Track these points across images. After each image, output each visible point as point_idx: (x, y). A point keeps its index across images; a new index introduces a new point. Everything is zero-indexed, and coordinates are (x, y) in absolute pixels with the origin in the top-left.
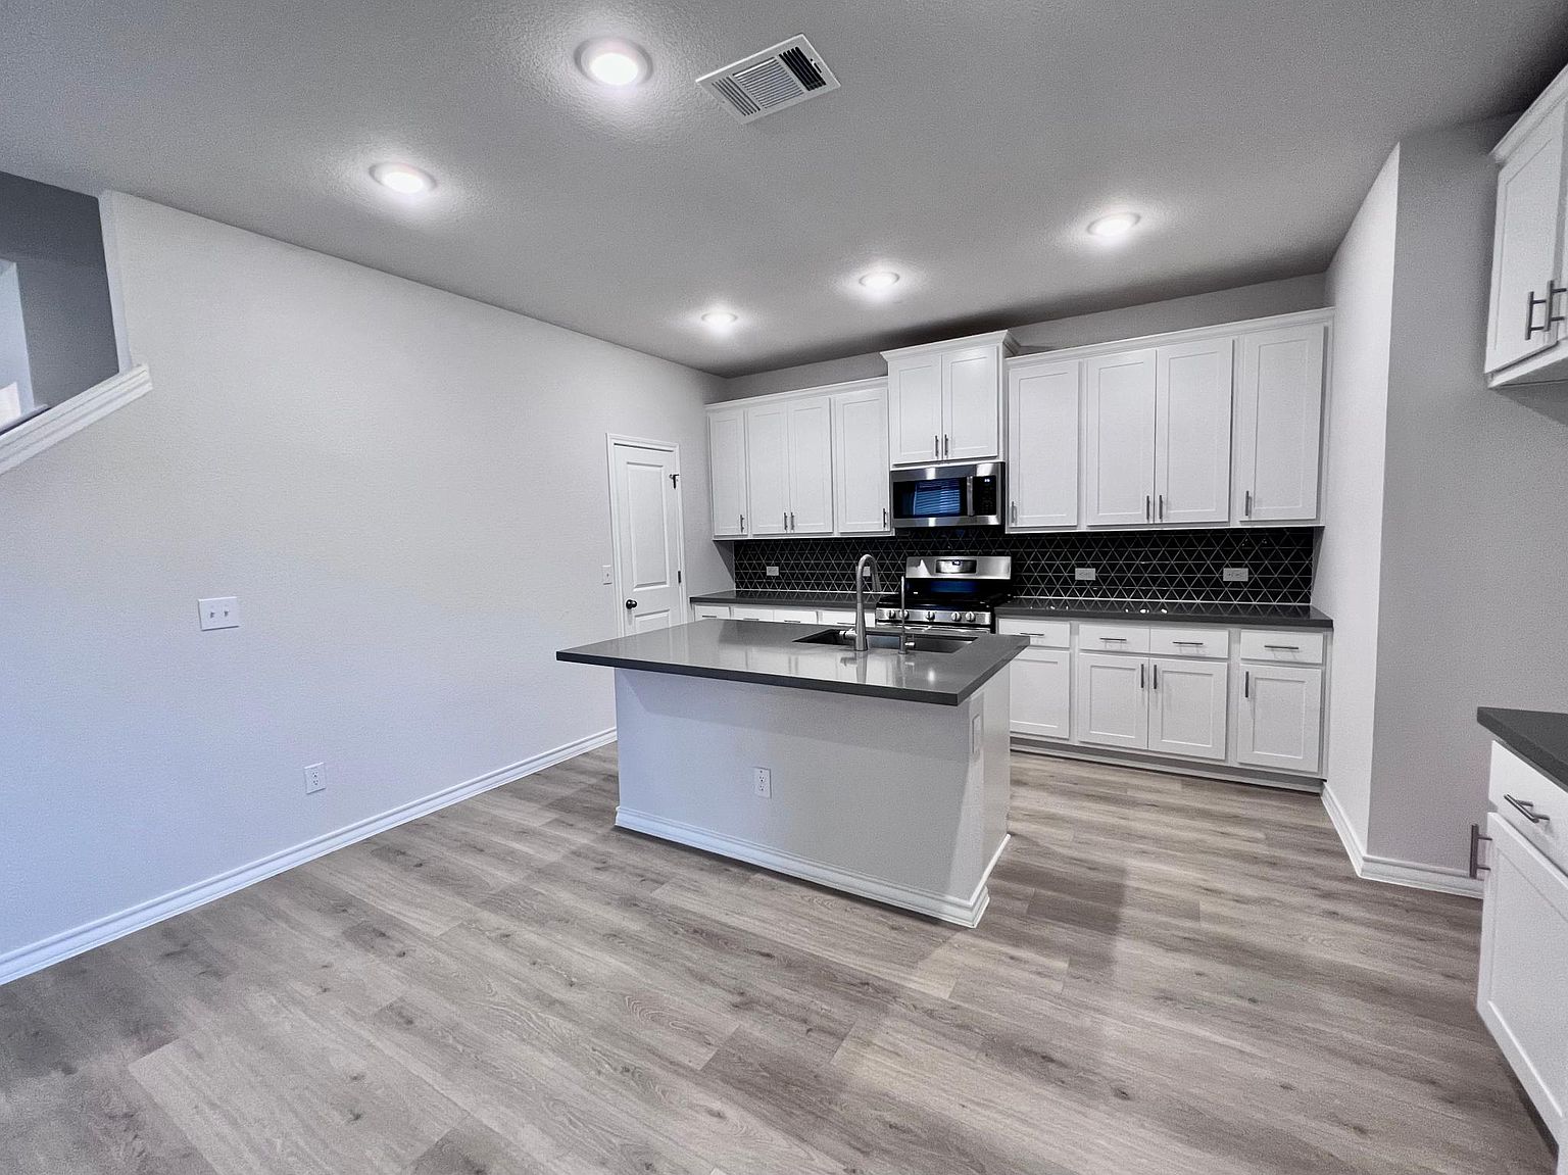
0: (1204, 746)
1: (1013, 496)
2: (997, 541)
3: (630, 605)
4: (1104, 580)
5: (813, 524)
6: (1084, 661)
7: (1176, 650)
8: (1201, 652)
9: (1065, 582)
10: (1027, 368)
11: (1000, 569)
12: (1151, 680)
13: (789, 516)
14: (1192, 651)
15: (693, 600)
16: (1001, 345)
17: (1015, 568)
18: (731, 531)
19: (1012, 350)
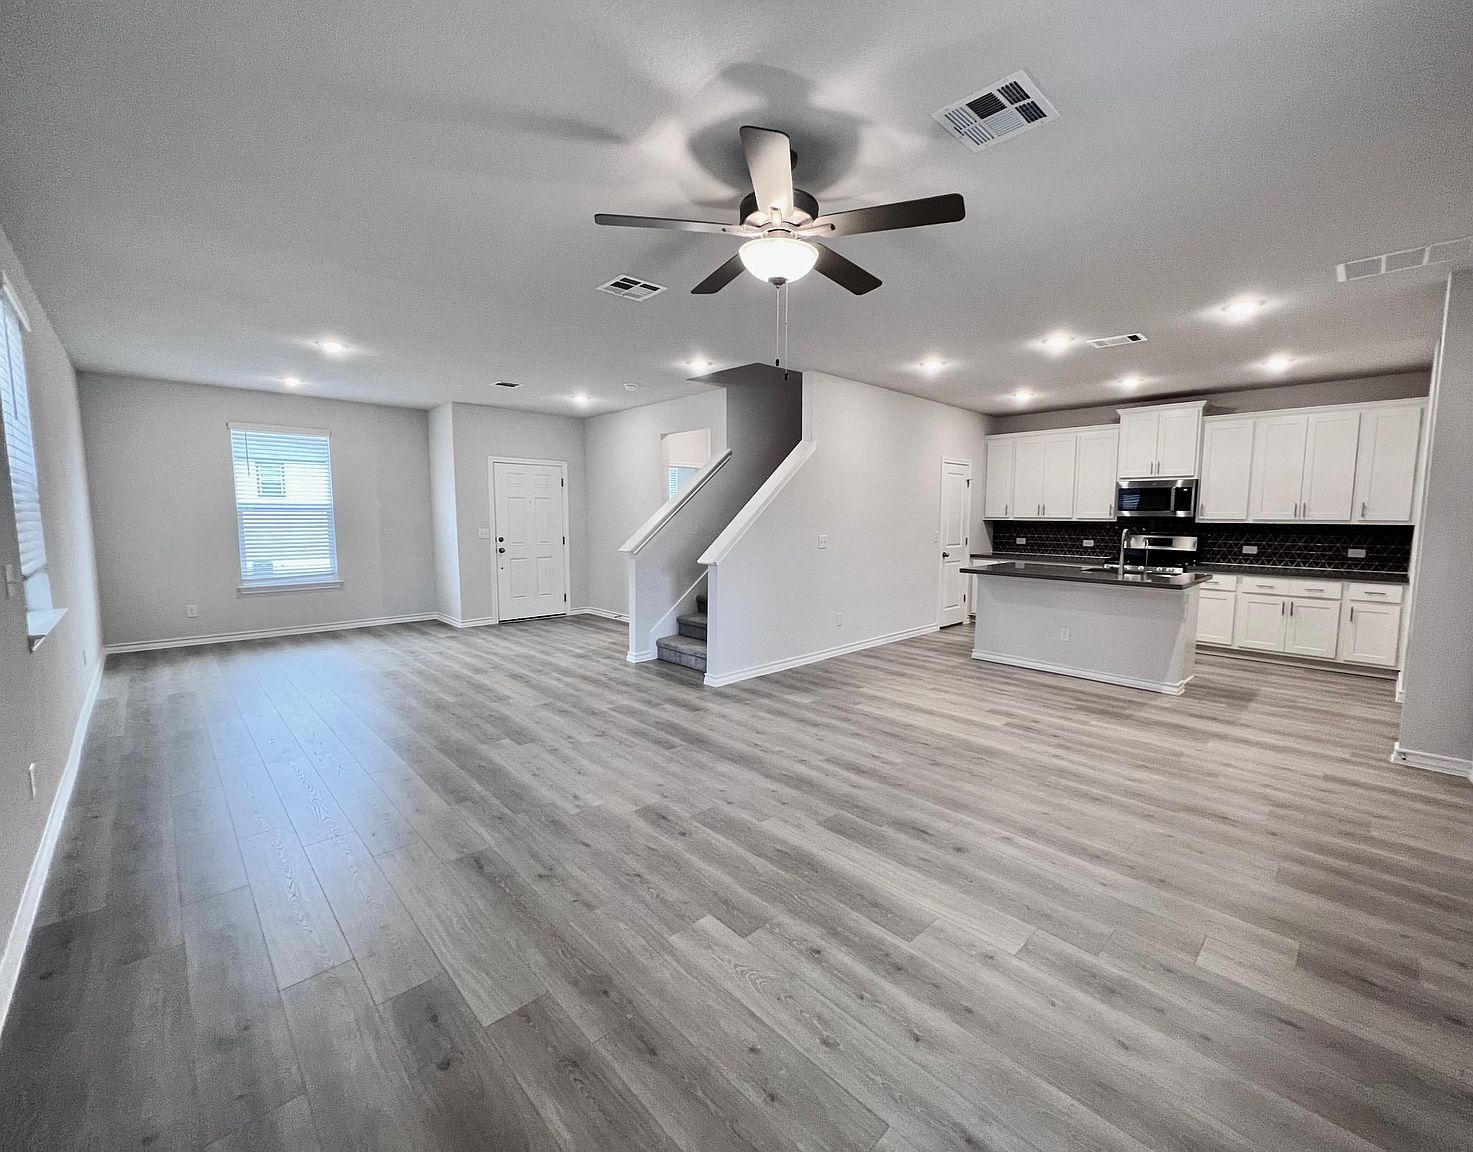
0: (1322, 650)
1: (1202, 500)
2: (1189, 527)
3: (945, 555)
4: (1264, 553)
5: (1057, 512)
6: (1244, 599)
7: (1307, 594)
8: (1323, 595)
9: (1235, 554)
10: (1217, 423)
11: (1186, 544)
12: (1289, 610)
13: (1041, 507)
14: (1318, 595)
15: (972, 556)
16: (1201, 409)
17: (1200, 544)
18: (998, 514)
19: (1209, 411)
